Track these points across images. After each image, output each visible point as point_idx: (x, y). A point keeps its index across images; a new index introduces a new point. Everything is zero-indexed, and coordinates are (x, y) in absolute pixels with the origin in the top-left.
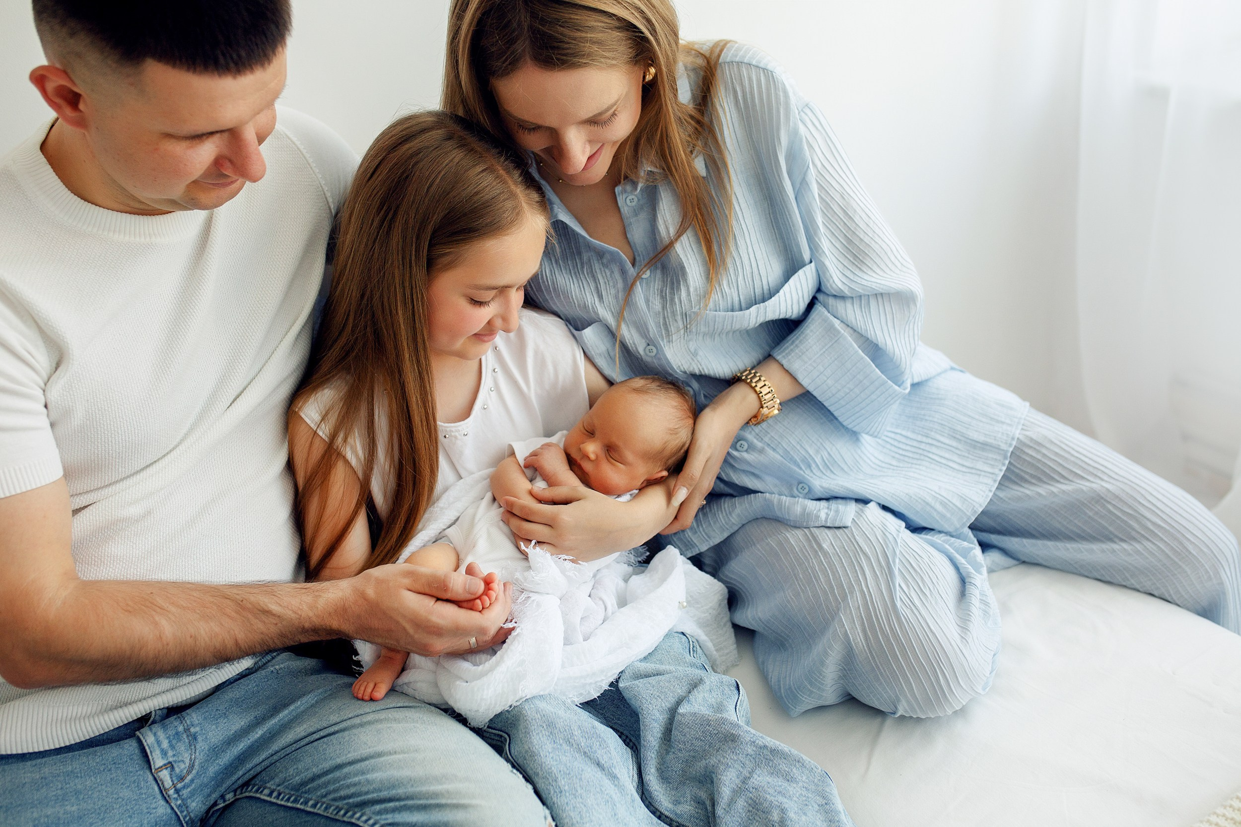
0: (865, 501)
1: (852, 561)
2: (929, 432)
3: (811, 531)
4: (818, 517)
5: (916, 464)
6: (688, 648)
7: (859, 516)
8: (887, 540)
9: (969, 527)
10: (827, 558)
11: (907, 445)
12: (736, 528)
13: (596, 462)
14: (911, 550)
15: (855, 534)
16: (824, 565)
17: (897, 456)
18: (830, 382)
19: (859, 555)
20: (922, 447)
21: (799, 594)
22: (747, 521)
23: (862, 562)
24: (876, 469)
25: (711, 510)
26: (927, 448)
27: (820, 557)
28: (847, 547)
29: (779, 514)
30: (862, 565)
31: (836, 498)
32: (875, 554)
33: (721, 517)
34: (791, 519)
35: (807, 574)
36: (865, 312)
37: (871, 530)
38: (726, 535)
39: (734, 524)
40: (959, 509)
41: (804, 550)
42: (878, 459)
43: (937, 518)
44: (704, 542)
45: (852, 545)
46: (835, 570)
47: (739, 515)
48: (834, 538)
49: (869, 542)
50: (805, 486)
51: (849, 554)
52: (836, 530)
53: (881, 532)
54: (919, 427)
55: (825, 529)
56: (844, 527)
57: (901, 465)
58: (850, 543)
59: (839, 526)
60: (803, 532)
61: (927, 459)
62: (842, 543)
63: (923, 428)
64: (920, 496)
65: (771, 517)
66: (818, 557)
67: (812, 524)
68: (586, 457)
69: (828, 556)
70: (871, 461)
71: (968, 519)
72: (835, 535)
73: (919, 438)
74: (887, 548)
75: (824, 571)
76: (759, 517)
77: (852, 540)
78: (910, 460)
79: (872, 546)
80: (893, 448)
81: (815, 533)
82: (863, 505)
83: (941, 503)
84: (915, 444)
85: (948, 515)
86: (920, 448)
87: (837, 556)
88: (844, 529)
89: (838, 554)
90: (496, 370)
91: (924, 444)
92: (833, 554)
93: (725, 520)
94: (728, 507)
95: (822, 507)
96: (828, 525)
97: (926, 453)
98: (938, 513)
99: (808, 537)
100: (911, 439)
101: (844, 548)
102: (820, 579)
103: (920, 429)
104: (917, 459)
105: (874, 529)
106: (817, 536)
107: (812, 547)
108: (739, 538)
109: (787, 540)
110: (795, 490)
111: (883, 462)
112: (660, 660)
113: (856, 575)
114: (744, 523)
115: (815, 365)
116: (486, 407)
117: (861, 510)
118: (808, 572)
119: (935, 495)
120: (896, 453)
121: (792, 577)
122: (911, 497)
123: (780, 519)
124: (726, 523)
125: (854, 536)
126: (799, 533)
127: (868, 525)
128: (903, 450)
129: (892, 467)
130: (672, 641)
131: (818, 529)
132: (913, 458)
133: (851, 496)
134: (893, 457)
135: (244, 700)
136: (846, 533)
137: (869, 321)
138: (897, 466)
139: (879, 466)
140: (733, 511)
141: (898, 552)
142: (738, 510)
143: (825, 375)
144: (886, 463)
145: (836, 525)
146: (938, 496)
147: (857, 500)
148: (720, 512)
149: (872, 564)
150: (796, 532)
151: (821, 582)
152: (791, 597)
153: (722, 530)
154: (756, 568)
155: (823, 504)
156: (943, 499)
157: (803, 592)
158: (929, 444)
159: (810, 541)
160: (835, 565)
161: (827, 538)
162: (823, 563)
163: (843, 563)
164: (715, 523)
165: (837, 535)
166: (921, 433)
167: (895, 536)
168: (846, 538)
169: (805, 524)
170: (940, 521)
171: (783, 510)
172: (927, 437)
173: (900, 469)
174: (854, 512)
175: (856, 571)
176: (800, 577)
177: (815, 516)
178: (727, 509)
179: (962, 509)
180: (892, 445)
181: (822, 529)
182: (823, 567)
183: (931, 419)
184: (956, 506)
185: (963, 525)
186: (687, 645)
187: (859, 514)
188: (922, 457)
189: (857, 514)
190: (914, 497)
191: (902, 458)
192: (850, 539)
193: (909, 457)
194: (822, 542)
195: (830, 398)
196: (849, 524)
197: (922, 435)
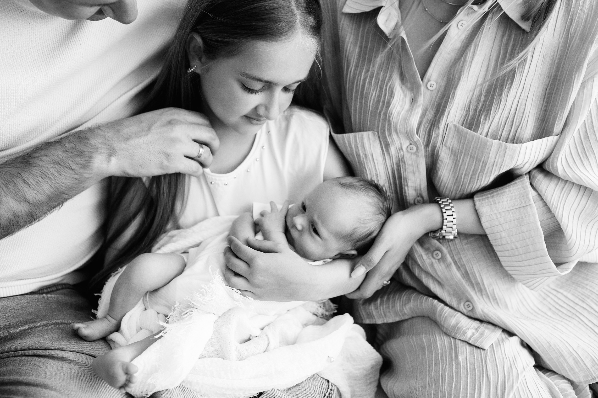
0: (511, 334)
1: (475, 380)
2: (586, 299)
3: (455, 341)
4: (464, 333)
5: (567, 320)
6: (324, 393)
7: (498, 344)
8: (511, 373)
9: (590, 385)
10: (458, 369)
11: (564, 302)
12: (406, 317)
13: (301, 232)
14: (527, 389)
15: (488, 358)
16: (453, 373)
17: (553, 309)
18: (504, 234)
19: (483, 376)
20: (576, 308)
21: (425, 387)
22: (416, 315)
23: (483, 383)
24: (532, 314)
25: (393, 297)
26: (581, 310)
27: (453, 365)
28: (477, 366)
29: (438, 319)
30: (482, 386)
31: (489, 323)
32: (496, 382)
33: (398, 305)
34: (445, 326)
35: (438, 374)
36: (564, 195)
37: (502, 359)
38: (398, 319)
39: (405, 314)
40: (588, 369)
41: (444, 355)
42: (537, 307)
43: (567, 369)
44: (381, 318)
45: (481, 366)
46: (459, 381)
47: (410, 309)
48: (470, 354)
49: (496, 369)
50: (471, 305)
51: (476, 372)
52: (475, 348)
53: (509, 365)
54: (579, 292)
55: (467, 344)
56: (482, 349)
57: (554, 317)
58: (481, 363)
59: (478, 346)
60: (449, 341)
61: (577, 319)
62: (475, 361)
63: (582, 294)
64: (558, 348)
65: (433, 319)
66: (451, 365)
67: (458, 336)
68: (294, 226)
69: (459, 367)
70: (530, 306)
71: (593, 379)
72: (472, 353)
73: (577, 301)
74: (508, 380)
75: (451, 378)
76: (425, 315)
77: (483, 362)
78: (563, 316)
79: (496, 373)
80: (552, 302)
81: (458, 344)
82: (507, 336)
83: (574, 359)
84: (572, 304)
85: (577, 370)
86: (574, 309)
87: (466, 370)
88: (481, 350)
89: (467, 368)
90: (264, 147)
91: (578, 307)
92: (464, 367)
93: (400, 308)
94: (406, 299)
95: (472, 326)
96: (470, 342)
97: (578, 314)
98: (569, 365)
99: (452, 346)
100: (569, 299)
101: (474, 365)
102: (445, 384)
103: (580, 294)
104: (569, 317)
105: (505, 359)
106: (459, 348)
107: (451, 354)
108: (406, 325)
109: (435, 342)
110: (462, 304)
111: (540, 310)
112: (297, 395)
113: (473, 392)
114: (414, 316)
115: (499, 216)
116: (249, 170)
117: (503, 340)
118: (439, 373)
119: (572, 351)
120: (553, 306)
121: (426, 372)
122: (551, 346)
123: (438, 323)
124: (400, 310)
125: (486, 359)
126: (446, 339)
127: (502, 354)
128: (560, 306)
129: (546, 316)
130: (315, 383)
131: (462, 342)
132: (566, 314)
133: (502, 326)
134: (550, 309)
135: (12, 309)
136: (481, 354)
137: (563, 202)
138: (550, 317)
139: (536, 312)
140: (408, 303)
141: (515, 388)
142: (411, 304)
143: (503, 227)
144: (542, 311)
145: (476, 345)
146: (574, 353)
147: (505, 331)
148: (398, 301)
149: (490, 388)
150: (445, 337)
151: (445, 386)
152: (419, 387)
153: (396, 314)
154: (406, 352)
155: (476, 324)
156: (577, 356)
157: (429, 388)
158: (583, 307)
159: (452, 349)
160: (461, 377)
161: (465, 352)
162: (452, 371)
163: (467, 378)
164: (392, 307)
165: (474, 353)
166: (579, 297)
167: (519, 373)
168: (480, 359)
169: (453, 334)
170: (568, 371)
171: (442, 317)
172: (583, 302)
173: (552, 319)
174: (496, 339)
175: (475, 389)
176: (431, 374)
177: (463, 331)
178: (404, 300)
179: (591, 370)
180: (552, 299)
181: (465, 343)
182: (451, 374)
183: (591, 289)
184: (586, 366)
185: (585, 382)
186: (324, 391)
187: (499, 342)
188: (574, 316)
189: (497, 342)
190: (553, 346)
191: (557, 311)
192: (482, 360)
193: (563, 313)
194: (460, 354)
195: (499, 245)
196: (486, 347)
197: (579, 299)
